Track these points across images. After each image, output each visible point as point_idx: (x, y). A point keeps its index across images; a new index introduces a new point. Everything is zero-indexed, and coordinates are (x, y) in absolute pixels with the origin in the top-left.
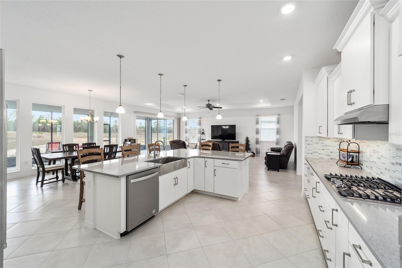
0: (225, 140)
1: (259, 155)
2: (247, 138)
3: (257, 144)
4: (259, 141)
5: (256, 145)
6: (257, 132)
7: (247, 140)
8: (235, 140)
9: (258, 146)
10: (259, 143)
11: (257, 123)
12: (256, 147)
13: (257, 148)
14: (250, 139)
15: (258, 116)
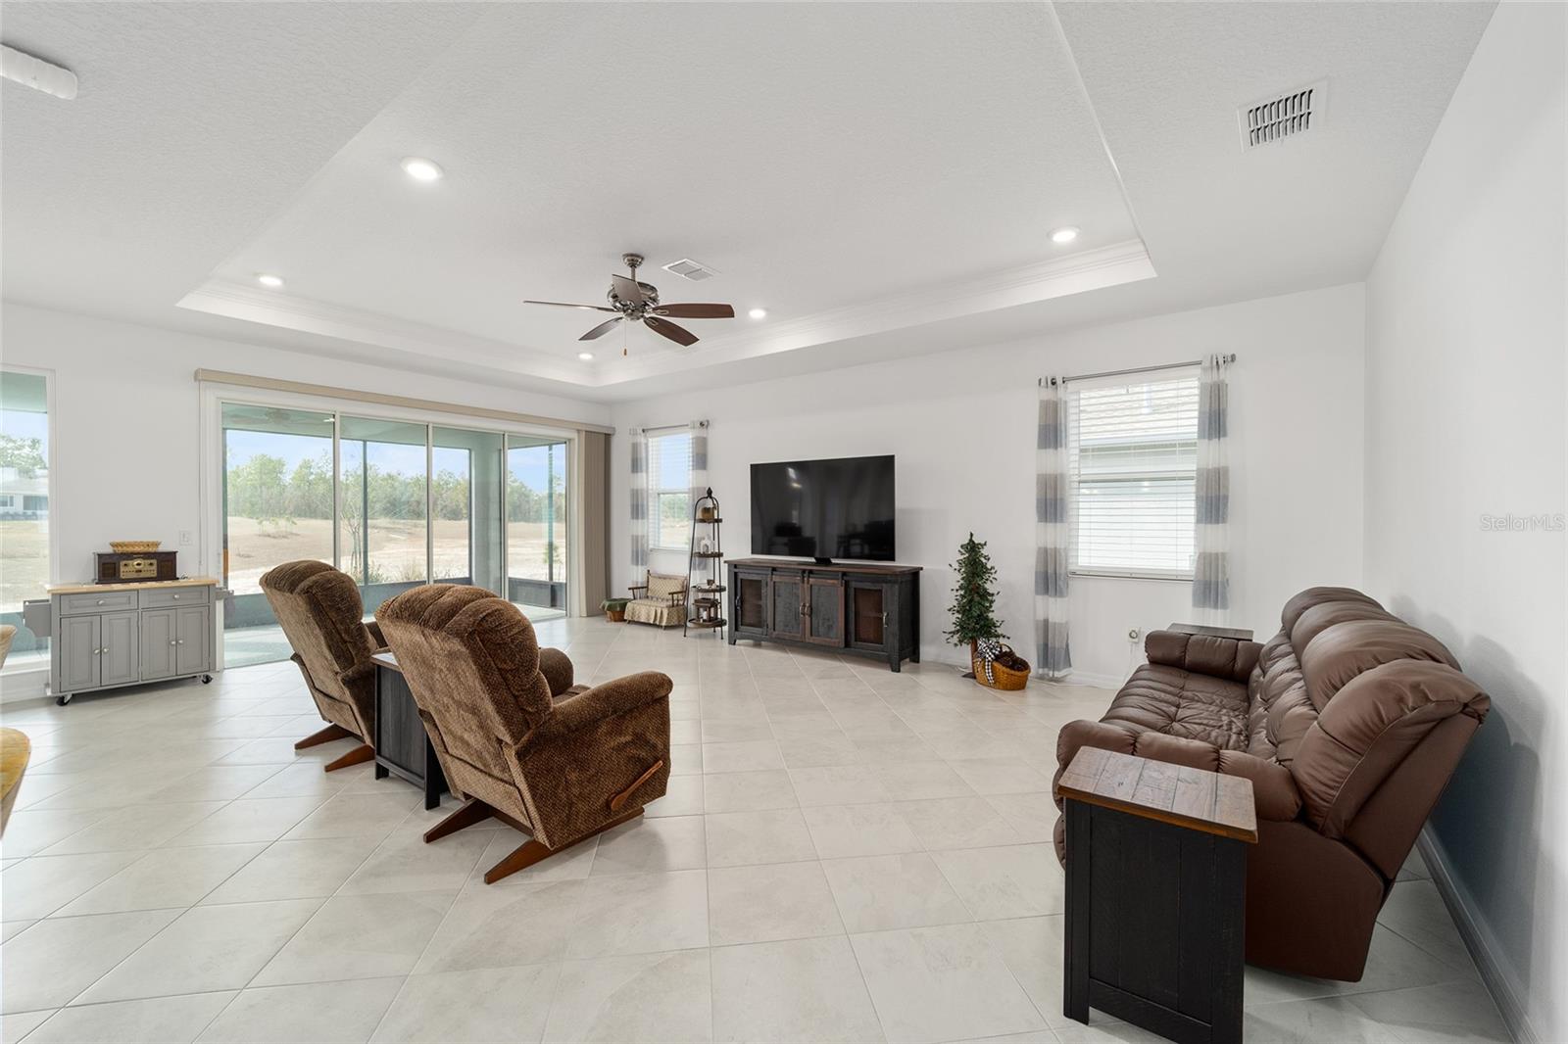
0: (834, 561)
1: (1057, 674)
2: (973, 549)
3: (1046, 591)
4: (1061, 571)
5: (1040, 598)
6: (1052, 505)
7: (974, 563)
8: (892, 559)
9: (1055, 609)
10: (1060, 583)
11: (1051, 434)
12: (1041, 617)
13: (1046, 622)
14: (994, 555)
15: (1053, 383)
